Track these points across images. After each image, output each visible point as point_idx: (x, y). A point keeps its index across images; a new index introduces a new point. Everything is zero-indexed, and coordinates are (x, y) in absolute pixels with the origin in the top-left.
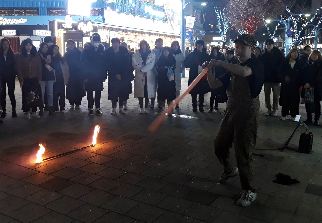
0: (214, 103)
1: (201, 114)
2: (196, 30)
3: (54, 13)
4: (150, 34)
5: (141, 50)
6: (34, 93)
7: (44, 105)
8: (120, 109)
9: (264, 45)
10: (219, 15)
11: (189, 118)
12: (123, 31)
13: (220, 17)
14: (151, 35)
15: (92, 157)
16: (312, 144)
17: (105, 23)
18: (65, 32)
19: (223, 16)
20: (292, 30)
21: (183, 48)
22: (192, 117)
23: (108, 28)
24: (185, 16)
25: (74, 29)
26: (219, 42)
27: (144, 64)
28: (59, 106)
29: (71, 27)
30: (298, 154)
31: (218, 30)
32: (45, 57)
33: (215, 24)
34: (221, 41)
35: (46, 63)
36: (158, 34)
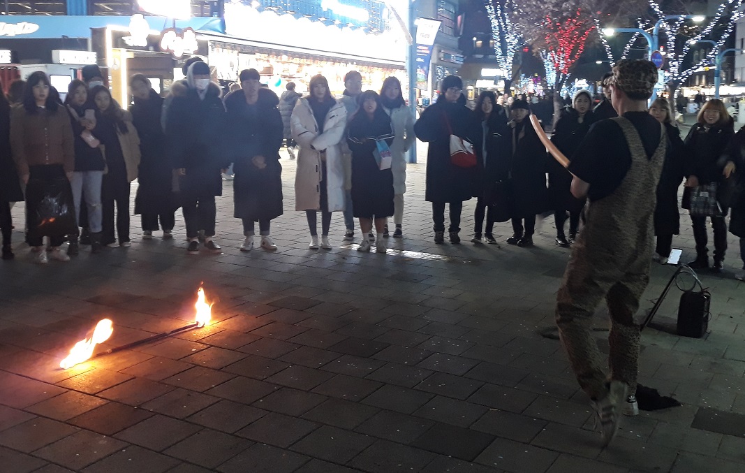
0: (485, 223)
1: (453, 248)
2: (442, 51)
3: (104, 10)
4: (335, 60)
5: (312, 100)
6: (56, 201)
7: (80, 229)
8: (263, 239)
9: (600, 87)
10: (497, 18)
11: (425, 258)
12: (269, 52)
13: (498, 22)
14: (337, 64)
15: (195, 353)
16: (707, 317)
17: (225, 33)
18: (131, 55)
19: (504, 20)
20: (663, 53)
21: (412, 93)
22: (433, 256)
23: (235, 46)
24: (415, 18)
25: (151, 48)
26: (496, 80)
27: (321, 130)
28: (116, 233)
29: (145, 44)
30: (677, 338)
31: (493, 52)
32: (82, 115)
33: (487, 38)
34: (500, 78)
35: (84, 128)
36: (352, 61)
